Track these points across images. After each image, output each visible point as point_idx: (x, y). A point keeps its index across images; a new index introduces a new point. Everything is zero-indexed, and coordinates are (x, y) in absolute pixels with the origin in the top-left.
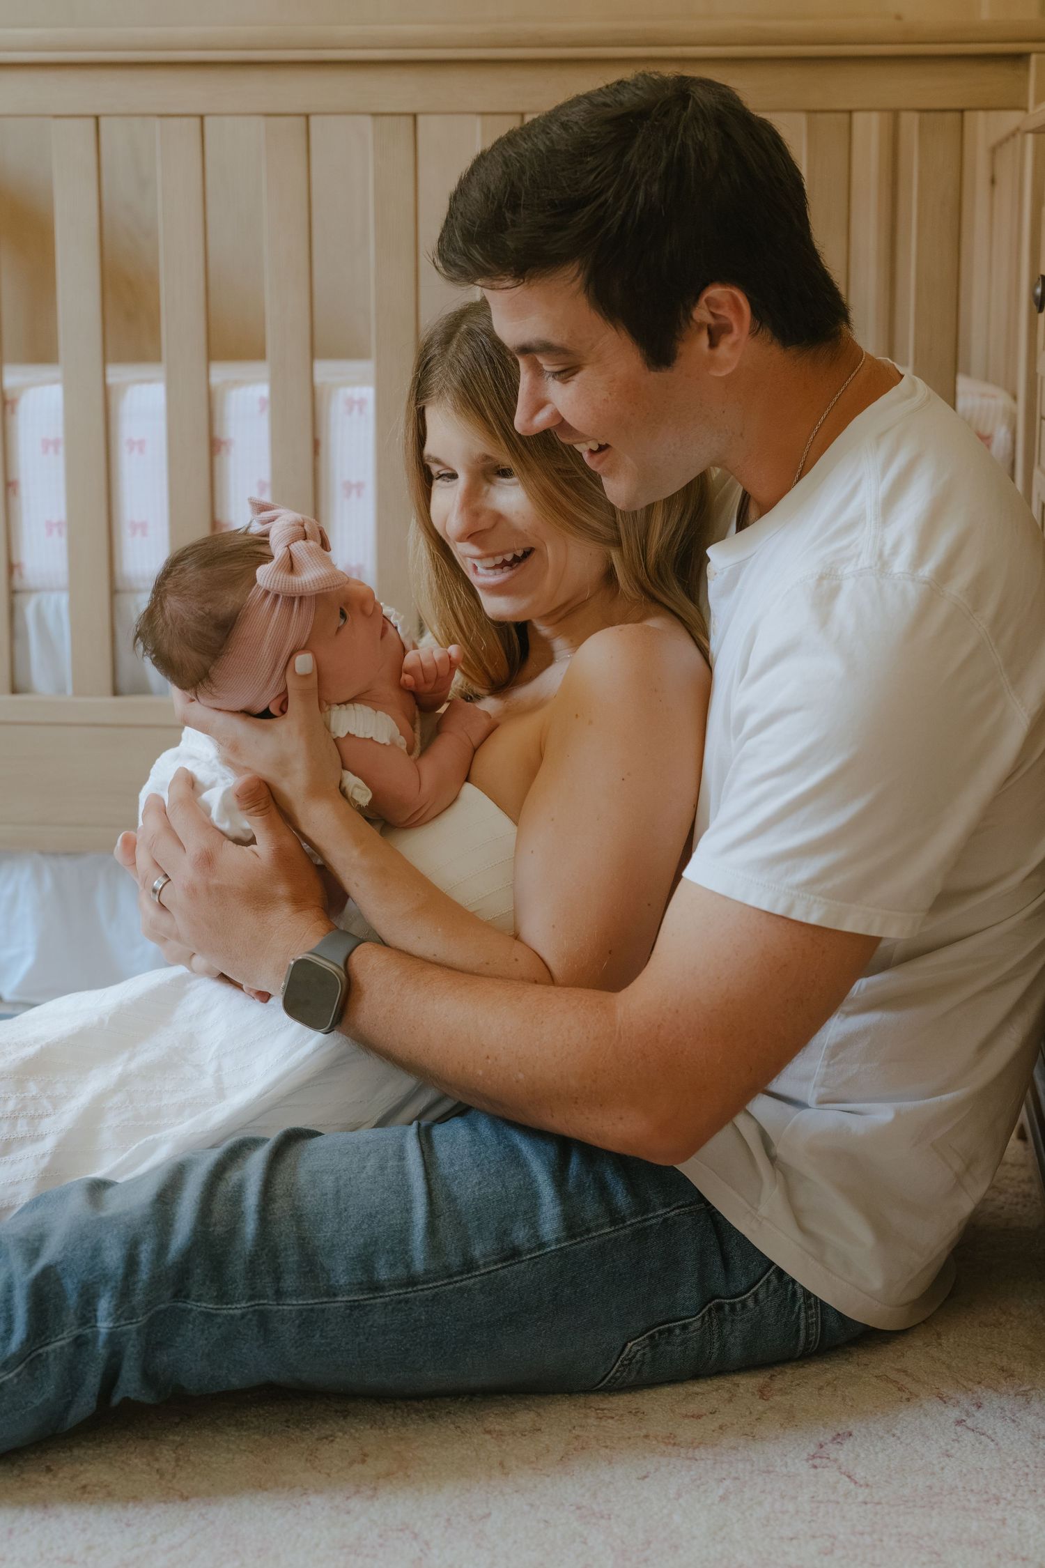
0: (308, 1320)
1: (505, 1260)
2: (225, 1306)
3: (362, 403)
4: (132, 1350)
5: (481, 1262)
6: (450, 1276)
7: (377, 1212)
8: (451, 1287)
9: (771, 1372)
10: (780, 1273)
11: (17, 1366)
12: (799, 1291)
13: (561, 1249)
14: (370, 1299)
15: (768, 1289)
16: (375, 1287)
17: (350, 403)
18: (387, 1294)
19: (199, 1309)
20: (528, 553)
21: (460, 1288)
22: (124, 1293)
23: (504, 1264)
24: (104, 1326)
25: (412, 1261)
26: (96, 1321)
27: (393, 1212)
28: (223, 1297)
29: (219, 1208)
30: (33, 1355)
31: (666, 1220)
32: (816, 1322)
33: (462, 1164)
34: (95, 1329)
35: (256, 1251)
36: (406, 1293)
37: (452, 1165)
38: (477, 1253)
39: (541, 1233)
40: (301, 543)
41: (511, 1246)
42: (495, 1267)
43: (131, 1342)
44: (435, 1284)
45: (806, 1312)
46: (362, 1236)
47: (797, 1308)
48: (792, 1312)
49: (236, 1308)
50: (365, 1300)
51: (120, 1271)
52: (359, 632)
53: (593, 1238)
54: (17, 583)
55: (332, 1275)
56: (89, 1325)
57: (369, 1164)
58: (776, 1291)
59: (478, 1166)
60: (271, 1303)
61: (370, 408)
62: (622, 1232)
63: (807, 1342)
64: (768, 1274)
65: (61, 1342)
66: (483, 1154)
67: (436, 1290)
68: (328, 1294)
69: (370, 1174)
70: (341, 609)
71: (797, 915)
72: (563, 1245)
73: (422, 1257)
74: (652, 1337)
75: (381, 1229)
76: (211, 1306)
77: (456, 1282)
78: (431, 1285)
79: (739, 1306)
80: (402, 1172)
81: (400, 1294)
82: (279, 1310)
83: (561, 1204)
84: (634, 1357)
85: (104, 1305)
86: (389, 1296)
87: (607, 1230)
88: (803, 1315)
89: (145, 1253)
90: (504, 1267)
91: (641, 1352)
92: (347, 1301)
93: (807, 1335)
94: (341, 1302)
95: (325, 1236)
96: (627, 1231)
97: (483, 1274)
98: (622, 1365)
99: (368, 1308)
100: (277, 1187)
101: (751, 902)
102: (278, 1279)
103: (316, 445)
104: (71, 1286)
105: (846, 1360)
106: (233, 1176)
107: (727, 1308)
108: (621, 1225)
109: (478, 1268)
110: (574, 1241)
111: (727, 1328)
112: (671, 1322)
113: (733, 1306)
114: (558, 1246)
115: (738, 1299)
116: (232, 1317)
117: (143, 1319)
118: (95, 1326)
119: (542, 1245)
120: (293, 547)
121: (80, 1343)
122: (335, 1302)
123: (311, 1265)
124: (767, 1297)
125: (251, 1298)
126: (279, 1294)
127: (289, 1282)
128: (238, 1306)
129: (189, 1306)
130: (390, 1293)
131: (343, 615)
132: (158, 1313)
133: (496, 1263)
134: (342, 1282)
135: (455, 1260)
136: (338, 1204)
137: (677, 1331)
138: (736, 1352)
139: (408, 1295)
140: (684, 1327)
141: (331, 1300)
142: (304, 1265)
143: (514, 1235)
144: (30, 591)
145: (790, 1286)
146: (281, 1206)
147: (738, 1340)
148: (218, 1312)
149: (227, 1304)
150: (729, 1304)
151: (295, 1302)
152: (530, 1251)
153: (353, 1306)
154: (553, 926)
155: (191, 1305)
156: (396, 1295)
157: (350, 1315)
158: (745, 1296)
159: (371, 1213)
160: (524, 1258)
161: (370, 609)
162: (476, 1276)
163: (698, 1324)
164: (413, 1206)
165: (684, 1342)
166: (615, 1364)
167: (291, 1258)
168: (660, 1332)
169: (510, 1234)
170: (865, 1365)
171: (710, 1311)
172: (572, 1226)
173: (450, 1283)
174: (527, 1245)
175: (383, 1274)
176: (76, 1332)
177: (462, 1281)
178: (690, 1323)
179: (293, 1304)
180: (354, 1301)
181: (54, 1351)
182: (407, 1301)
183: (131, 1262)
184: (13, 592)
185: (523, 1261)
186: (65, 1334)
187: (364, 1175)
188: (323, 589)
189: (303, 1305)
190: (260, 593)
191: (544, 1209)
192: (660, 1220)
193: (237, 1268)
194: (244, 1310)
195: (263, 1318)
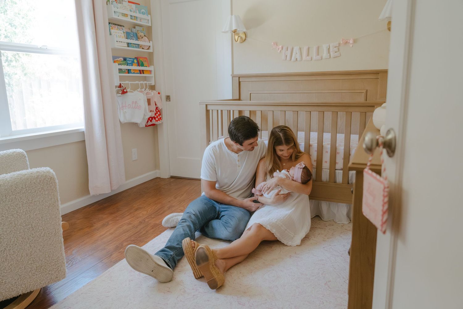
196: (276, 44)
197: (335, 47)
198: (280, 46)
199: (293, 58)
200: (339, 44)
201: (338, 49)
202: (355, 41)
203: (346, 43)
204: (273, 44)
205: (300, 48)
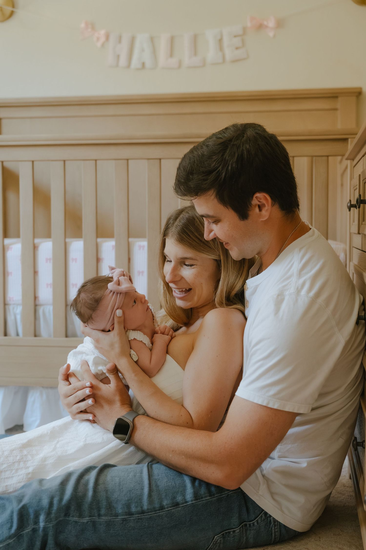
0: (109, 524)
1: (174, 506)
2: (81, 519)
3: (143, 247)
4: (51, 533)
5: (166, 507)
6: (156, 511)
7: (132, 489)
8: (156, 515)
9: (264, 548)
10: (266, 513)
11: (14, 538)
12: (272, 520)
13: (192, 504)
14: (129, 518)
15: (261, 519)
16: (130, 514)
17: (140, 247)
18: (135, 516)
19: (73, 520)
20: (190, 289)
21: (159, 515)
22: (49, 514)
23: (174, 508)
24: (42, 524)
25: (143, 505)
26: (39, 523)
27: (137, 490)
28: (81, 516)
29: (81, 488)
30: (19, 535)
31: (228, 495)
32: (278, 531)
33: (162, 476)
34: (39, 526)
35: (92, 501)
36: (141, 516)
37: (158, 476)
38: (165, 504)
39: (186, 498)
40: (123, 277)
41: (176, 502)
42: (170, 509)
43: (50, 531)
44: (151, 513)
45: (274, 527)
46: (127, 497)
47: (271, 526)
48: (270, 527)
49: (85, 520)
50: (127, 518)
51: (47, 506)
52: (139, 307)
53: (203, 500)
54: (37, 303)
55: (117, 510)
56: (37, 524)
57: (131, 475)
58: (264, 520)
59: (167, 476)
60: (96, 518)
61: (146, 248)
62: (214, 499)
63: (275, 538)
64: (262, 514)
65: (28, 530)
66: (169, 473)
67: (151, 515)
68: (115, 516)
69: (131, 477)
70: (134, 300)
71: (270, 406)
72: (193, 502)
73: (146, 504)
74: (223, 534)
75: (133, 495)
76: (77, 519)
77: (157, 513)
78: (149, 514)
79: (252, 525)
80: (141, 477)
81: (139, 516)
82: (99, 521)
83: (193, 489)
84: (217, 541)
85: (42, 518)
86: (135, 517)
87: (209, 498)
88: (273, 528)
89: (56, 501)
90: (173, 509)
91: (219, 540)
92: (121, 518)
93: (275, 535)
94: (119, 518)
95: (115, 497)
96: (215, 499)
97: (167, 511)
98: (213, 544)
99: (128, 521)
100: (100, 481)
101: (256, 401)
102: (99, 511)
103: (129, 259)
104: (31, 511)
105: (289, 545)
106: (86, 477)
107: (248, 525)
108: (213, 497)
109: (165, 509)
110: (197, 501)
111: (248, 532)
112: (230, 530)
113: (250, 525)
114: (192, 503)
115: (252, 522)
116: (84, 522)
117: (54, 522)
118: (39, 525)
119: (186, 502)
120: (120, 278)
121: (34, 531)
122: (117, 518)
123: (110, 506)
124: (261, 522)
125: (90, 516)
126: (99, 515)
127: (103, 512)
128: (86, 519)
129: (70, 519)
130: (136, 516)
131: (135, 302)
132: (60, 521)
133: (171, 507)
134: (120, 512)
135: (157, 506)
136: (120, 486)
137: (232, 533)
138: (251, 541)
139: (141, 517)
140: (234, 531)
141: (116, 518)
142: (108, 506)
143: (177, 498)
144: (41, 305)
145: (269, 519)
146: (101, 487)
147: (252, 536)
148: (79, 521)
149: (82, 518)
150: (249, 524)
151: (104, 518)
152: (183, 503)
153: (124, 520)
154: (194, 403)
155: (71, 518)
156: (137, 516)
157: (122, 523)
158: (254, 521)
159: (130, 490)
160: (180, 506)
161: (143, 301)
162: (164, 511)
163: (238, 531)
164: (144, 488)
165: (234, 537)
166: (211, 544)
167: (104, 503)
168: (226, 533)
169: (176, 498)
170: (295, 546)
171: (242, 527)
172: (196, 496)
173: (156, 513)
174: (181, 502)
175: (133, 509)
176: (33, 527)
177: (159, 513)
178: (236, 530)
179: (104, 519)
180: (124, 518)
181: (26, 533)
182: (141, 519)
183: (51, 504)
184: (36, 305)
185: (180, 507)
186: (29, 528)
187: (129, 478)
188: (128, 290)
189: (107, 519)
190: (109, 291)
191: (188, 490)
192: (226, 495)
193: (86, 506)
194: (87, 520)
195: (94, 523)
196: (93, 26)
197: (235, 36)
198: (103, 32)
199: (135, 62)
200: (245, 30)
201: (243, 42)
202: (280, 24)
203: (260, 27)
204: (83, 25)
205: (152, 39)
